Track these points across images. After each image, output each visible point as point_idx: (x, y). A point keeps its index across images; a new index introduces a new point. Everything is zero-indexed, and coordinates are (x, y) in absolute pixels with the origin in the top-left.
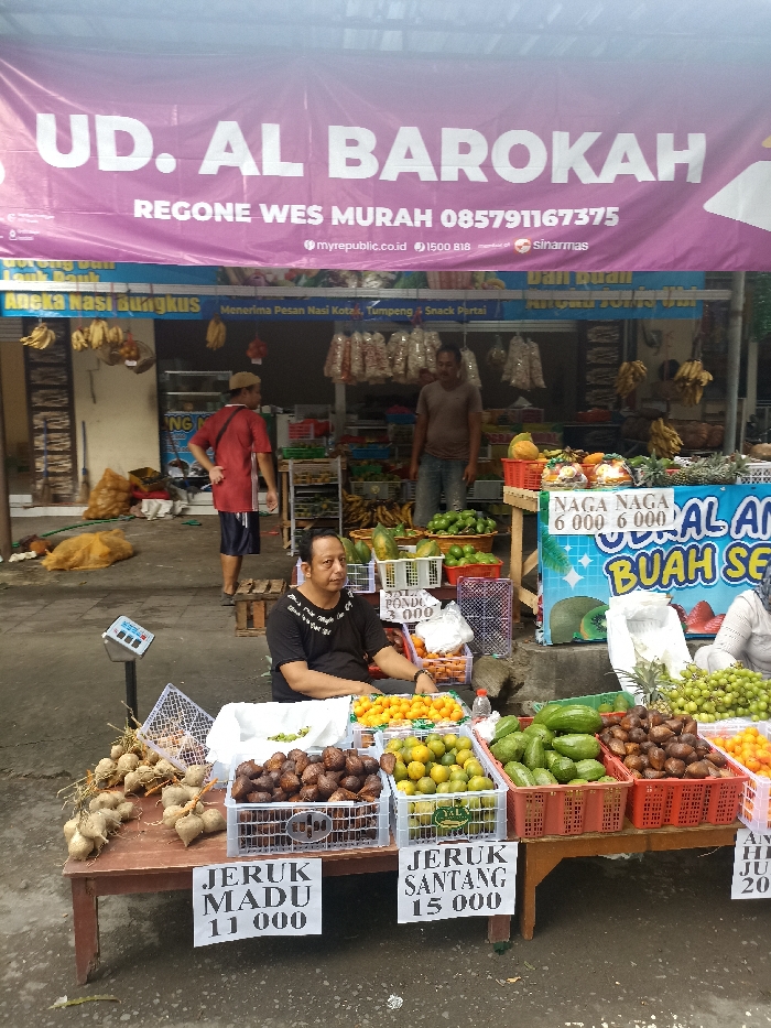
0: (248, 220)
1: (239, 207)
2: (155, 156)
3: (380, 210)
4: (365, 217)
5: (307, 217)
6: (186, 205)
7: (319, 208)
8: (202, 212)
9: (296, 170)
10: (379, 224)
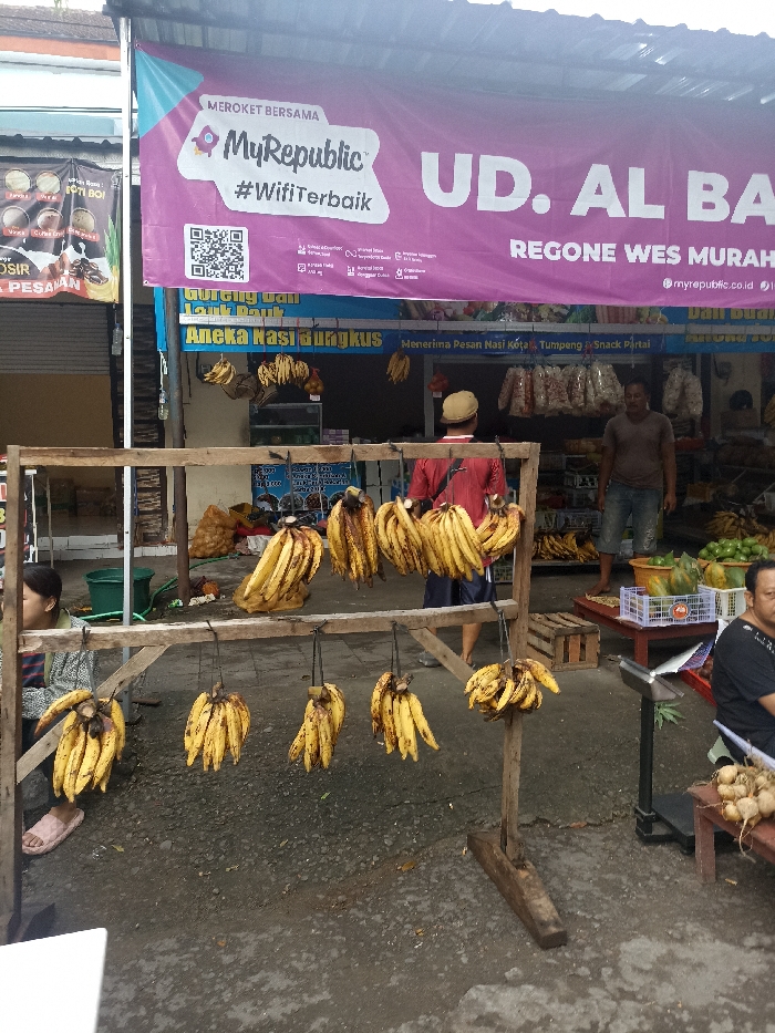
0: (614, 260)
1: (606, 246)
2: (532, 196)
3: (731, 251)
4: (718, 258)
5: (666, 257)
6: (557, 245)
7: (678, 249)
8: (572, 252)
9: (658, 212)
10: (730, 264)
